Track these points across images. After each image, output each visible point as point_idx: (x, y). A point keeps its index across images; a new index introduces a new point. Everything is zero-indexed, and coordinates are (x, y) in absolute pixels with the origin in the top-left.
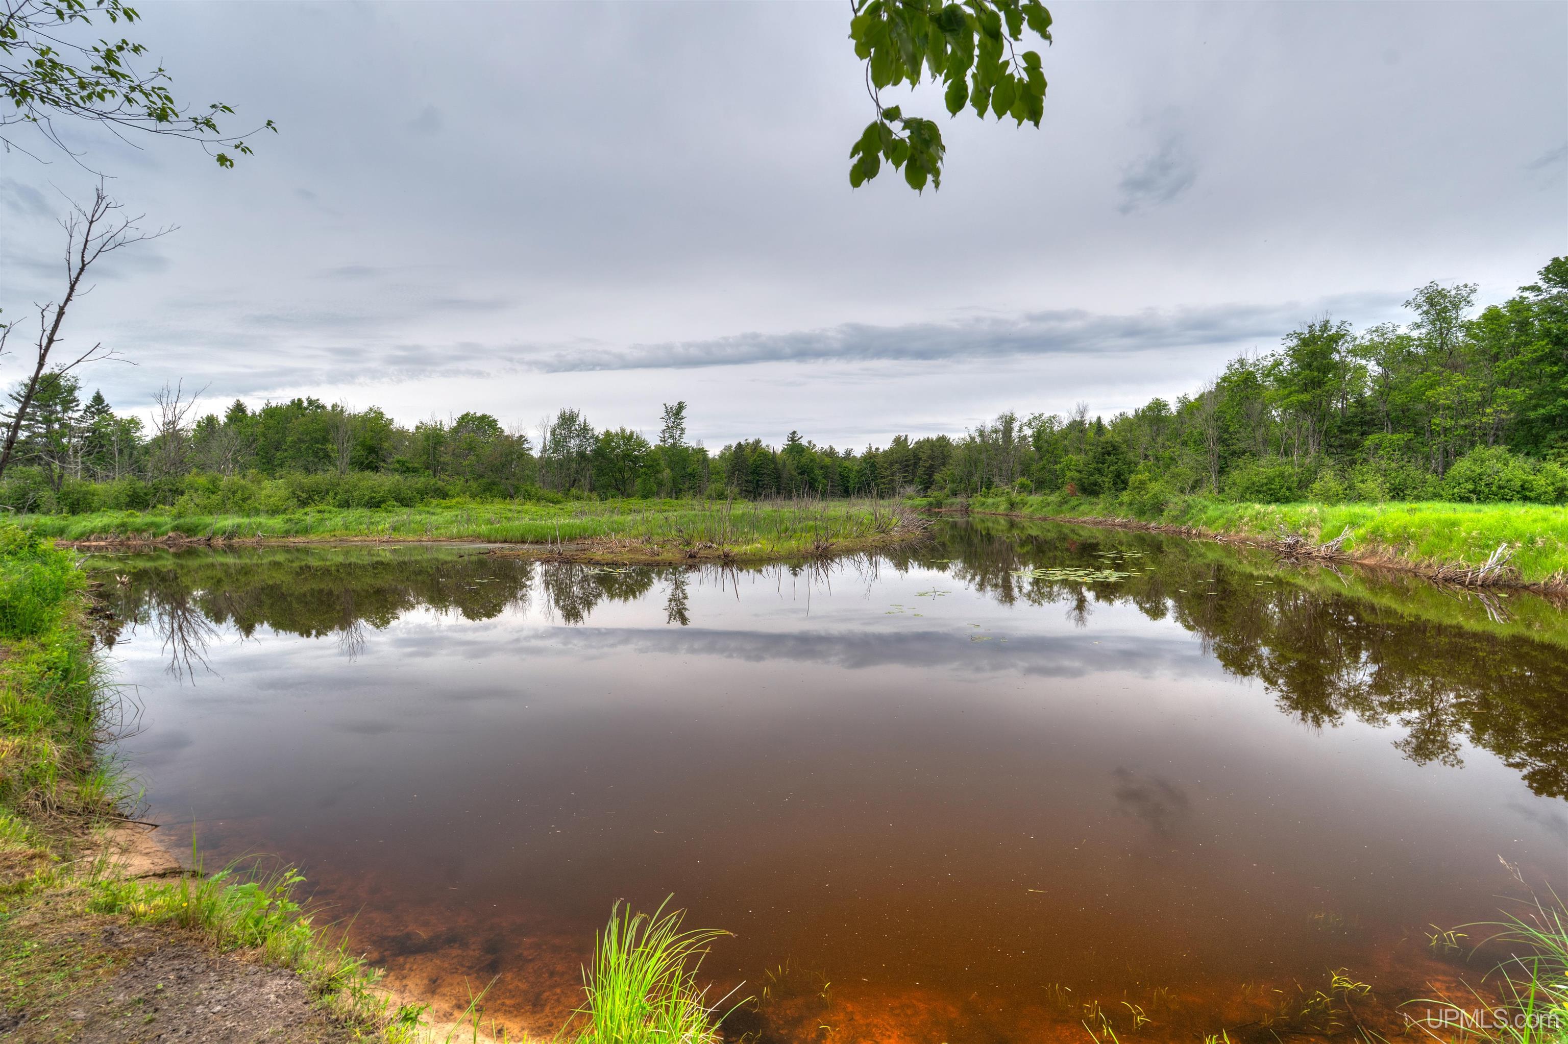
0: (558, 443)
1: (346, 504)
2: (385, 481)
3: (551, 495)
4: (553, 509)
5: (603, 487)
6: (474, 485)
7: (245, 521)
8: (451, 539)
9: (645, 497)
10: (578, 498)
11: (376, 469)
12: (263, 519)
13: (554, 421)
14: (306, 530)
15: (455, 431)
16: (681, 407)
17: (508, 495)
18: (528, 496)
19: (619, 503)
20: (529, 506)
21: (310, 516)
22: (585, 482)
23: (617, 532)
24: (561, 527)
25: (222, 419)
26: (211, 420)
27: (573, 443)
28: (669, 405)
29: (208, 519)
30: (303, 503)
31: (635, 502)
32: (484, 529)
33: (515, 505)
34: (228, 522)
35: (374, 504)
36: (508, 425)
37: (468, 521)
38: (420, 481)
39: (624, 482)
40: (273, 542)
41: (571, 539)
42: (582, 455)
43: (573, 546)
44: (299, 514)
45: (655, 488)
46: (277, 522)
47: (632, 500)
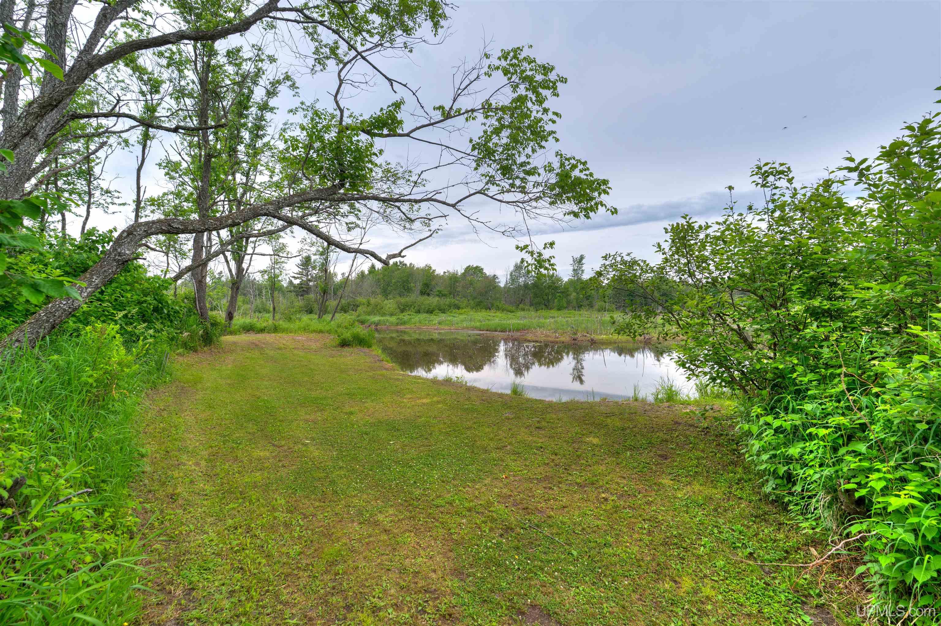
0: (513, 278)
1: (418, 312)
2: (433, 300)
3: (510, 308)
4: (510, 315)
5: (536, 304)
6: (472, 302)
7: (382, 318)
8: (463, 328)
9: (559, 309)
10: (523, 310)
11: (428, 295)
12: (388, 318)
13: (512, 268)
14: (404, 323)
15: (464, 274)
16: (582, 257)
17: (488, 308)
18: (498, 309)
19: (544, 313)
20: (498, 314)
21: (405, 317)
22: (527, 301)
23: (540, 327)
24: (513, 325)
25: (367, 272)
26: (362, 272)
27: (521, 280)
28: (575, 257)
29: (368, 317)
30: (402, 311)
31: (554, 313)
32: (478, 324)
33: (492, 313)
34: (376, 318)
35: (430, 311)
36: (488, 272)
37: (471, 320)
38: (448, 301)
39: (548, 301)
40: (393, 328)
41: (518, 330)
42: (526, 286)
43: (519, 334)
44: (401, 316)
45: (565, 305)
46: (393, 319)
47: (552, 311)
